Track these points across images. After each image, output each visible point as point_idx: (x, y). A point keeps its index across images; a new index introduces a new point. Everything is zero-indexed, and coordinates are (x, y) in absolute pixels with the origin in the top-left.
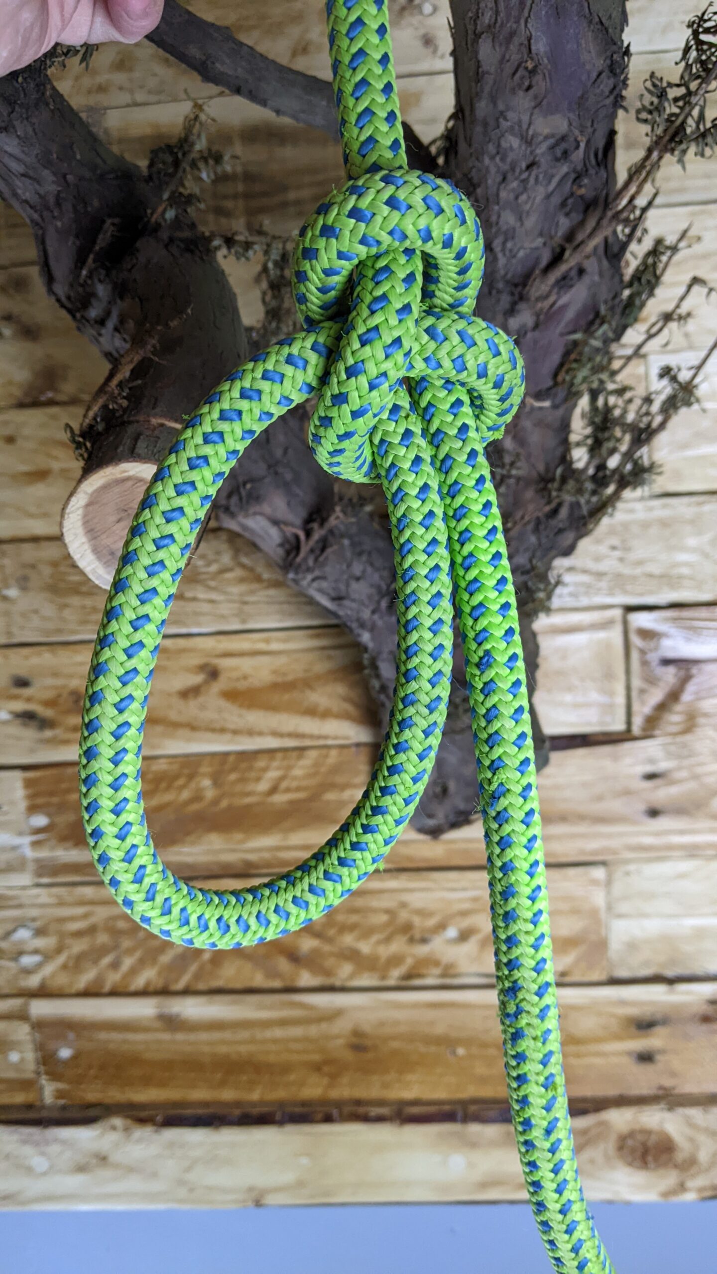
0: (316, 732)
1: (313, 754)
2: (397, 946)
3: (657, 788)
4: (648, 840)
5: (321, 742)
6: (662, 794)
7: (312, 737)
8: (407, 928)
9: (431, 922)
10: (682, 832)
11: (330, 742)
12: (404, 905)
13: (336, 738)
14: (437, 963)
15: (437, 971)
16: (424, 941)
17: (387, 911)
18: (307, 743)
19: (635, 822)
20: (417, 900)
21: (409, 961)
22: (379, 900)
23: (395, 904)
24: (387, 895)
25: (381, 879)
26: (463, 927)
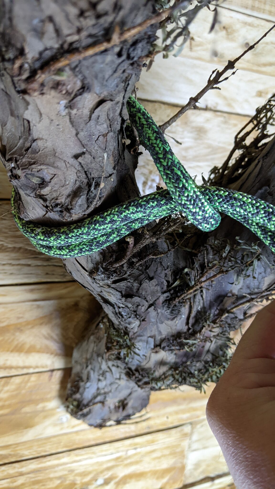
0: (21, 364)
1: (17, 380)
5: (25, 371)
7: (17, 368)
8: (71, 487)
9: (88, 478)
11: (31, 371)
12: (71, 471)
13: (37, 367)
18: (14, 372)
20: (80, 466)
22: (56, 472)
23: (66, 473)
24: (61, 468)
25: (59, 459)
26: (107, 477)
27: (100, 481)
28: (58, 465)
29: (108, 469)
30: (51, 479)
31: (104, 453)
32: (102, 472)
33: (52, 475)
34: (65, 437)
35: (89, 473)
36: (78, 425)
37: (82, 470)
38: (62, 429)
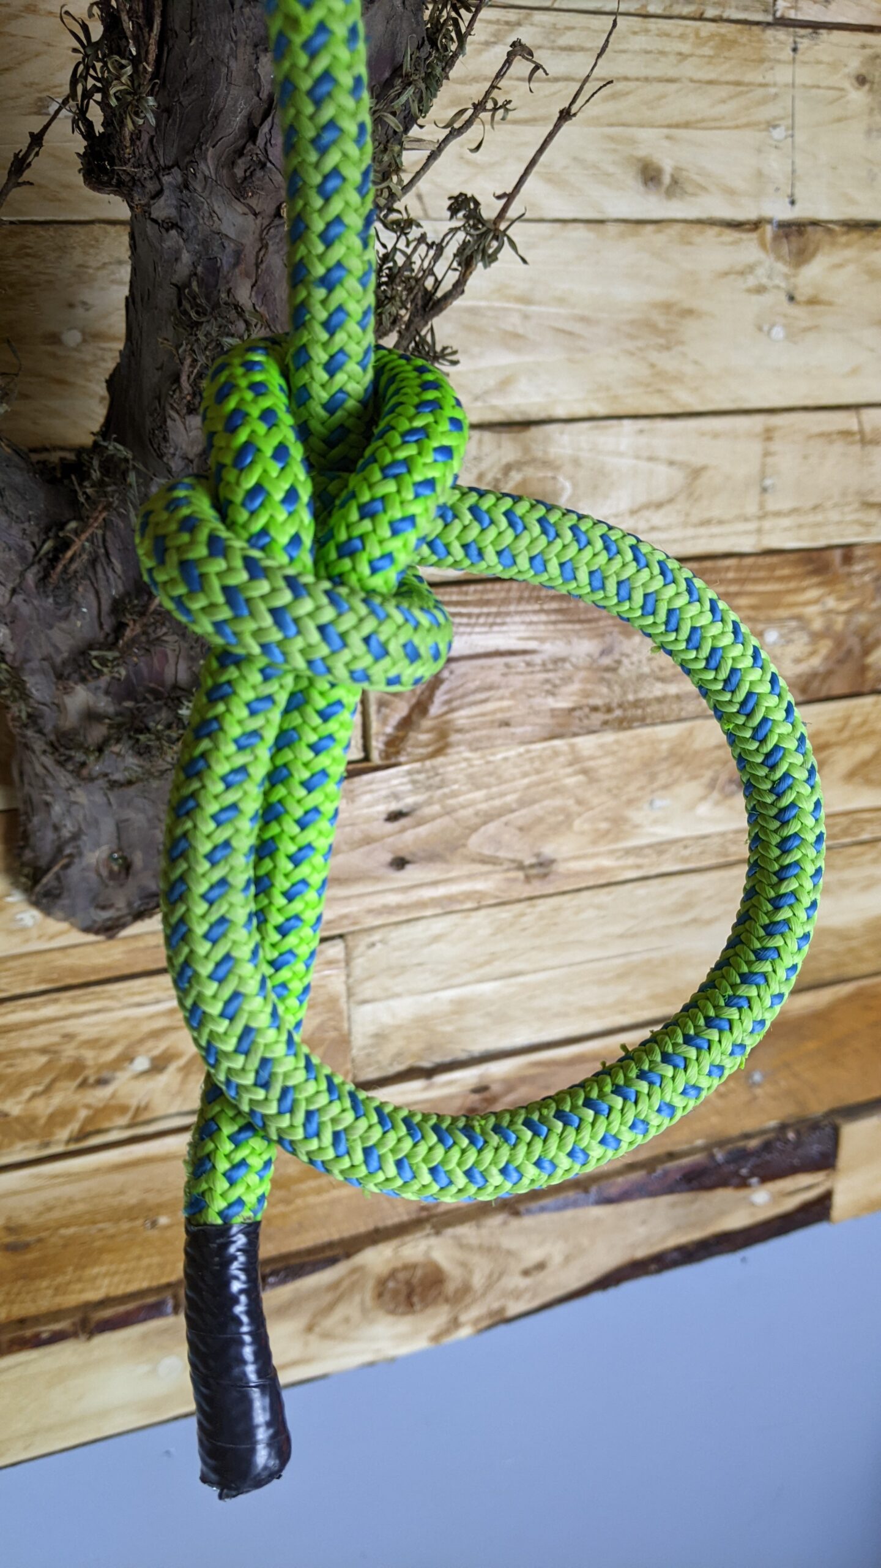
2: (63, 1096)
3: (403, 830)
4: (393, 899)
6: (409, 837)
8: (76, 1068)
9: (111, 1054)
10: (435, 883)
12: (69, 1037)
14: (123, 1109)
15: (124, 1120)
16: (102, 1082)
17: (43, 1051)
19: (378, 879)
20: (87, 1027)
21: (83, 1114)
22: (31, 1036)
23: (55, 1039)
24: (42, 1028)
25: (33, 1007)
26: (156, 1052)
27: (142, 1063)
28: (34, 1024)
29: (156, 1034)
30: (25, 1052)
31: (137, 999)
32: (141, 1041)
33: (24, 1044)
34: (40, 959)
35: (111, 1043)
36: (61, 933)
37: (91, 1033)
38: (27, 941)
